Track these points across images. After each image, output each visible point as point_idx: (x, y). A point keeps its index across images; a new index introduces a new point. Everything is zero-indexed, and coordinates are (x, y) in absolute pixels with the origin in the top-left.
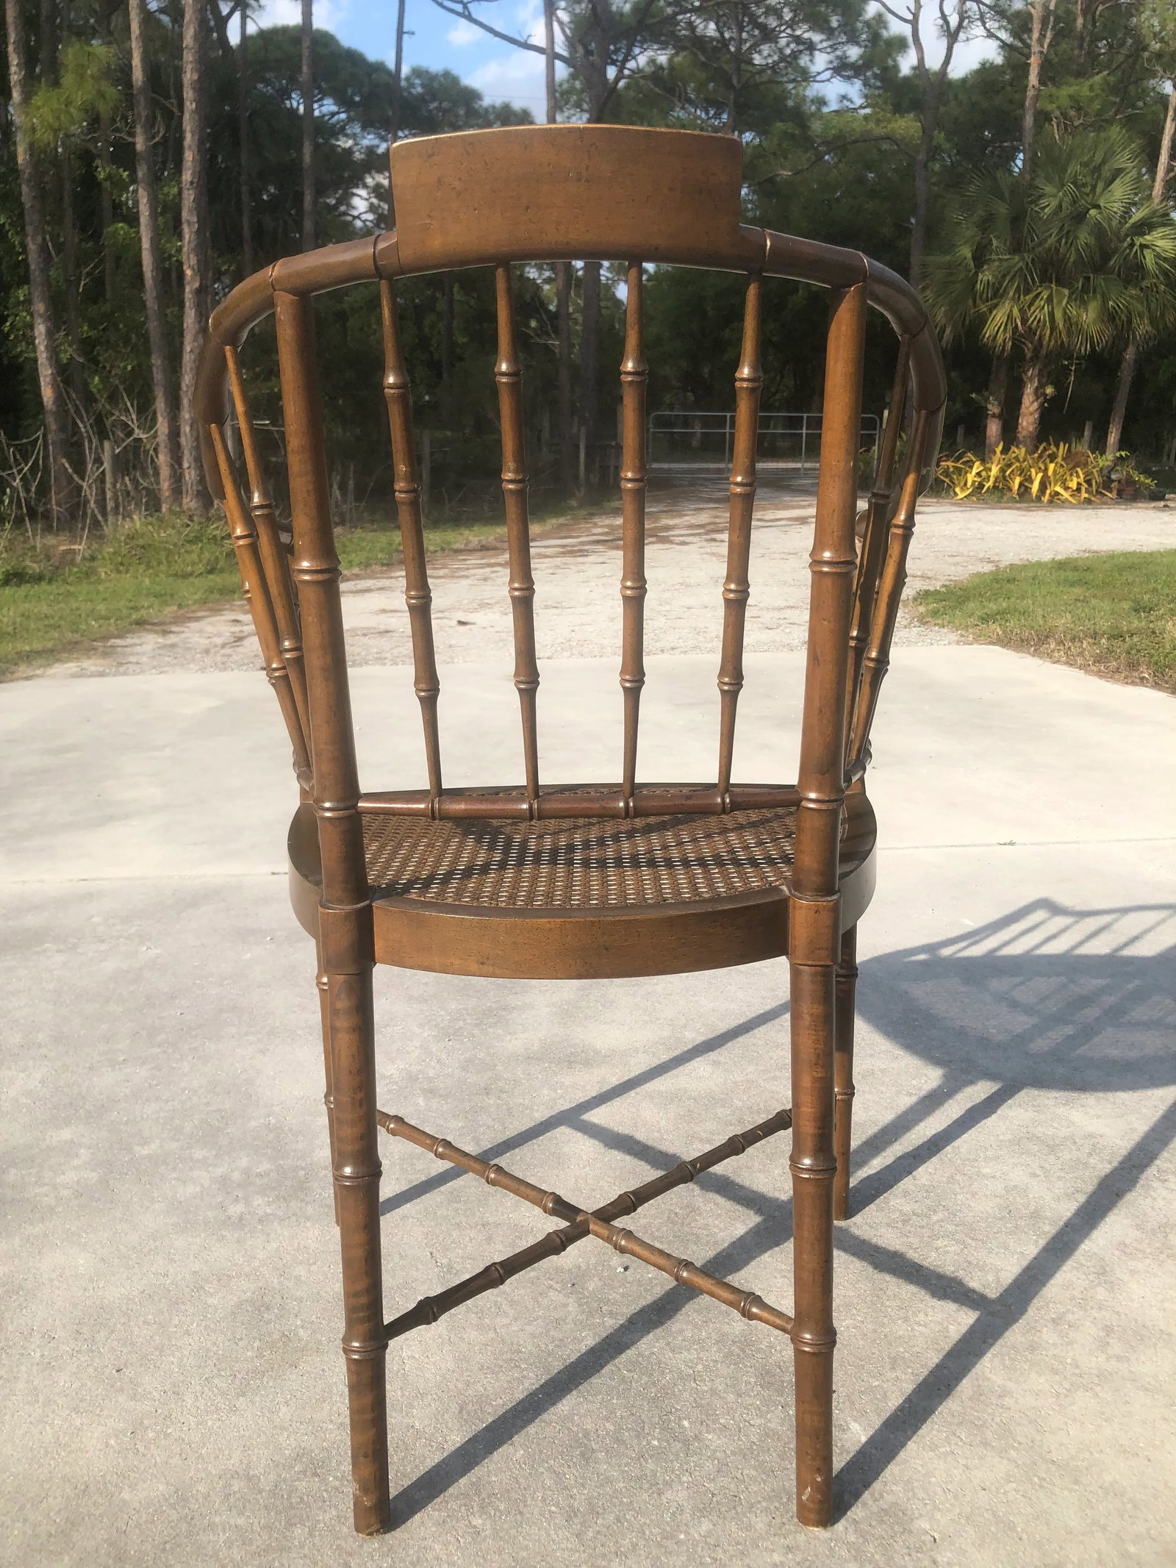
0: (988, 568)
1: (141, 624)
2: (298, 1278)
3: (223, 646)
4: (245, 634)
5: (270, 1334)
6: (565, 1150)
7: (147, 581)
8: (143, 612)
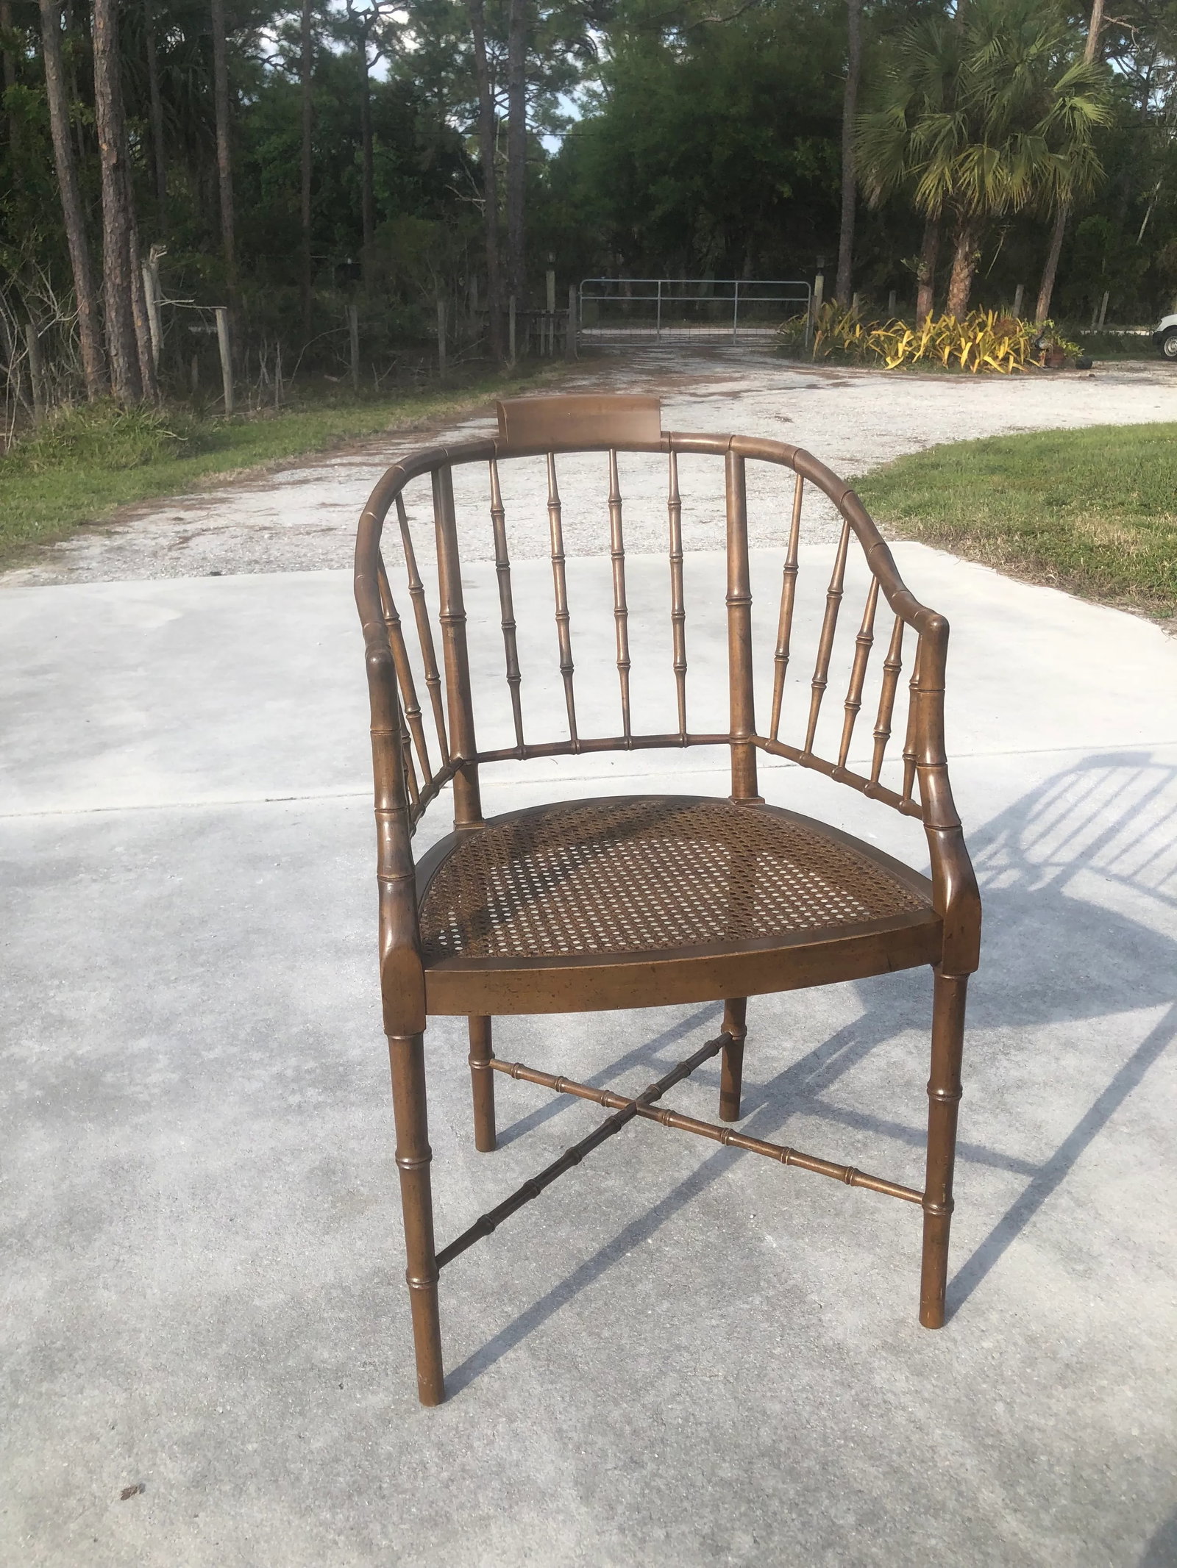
0: (914, 449)
1: (85, 524)
2: (353, 1150)
3: (170, 549)
4: (189, 534)
5: (339, 1191)
6: (547, 1043)
7: (82, 475)
8: (84, 510)
